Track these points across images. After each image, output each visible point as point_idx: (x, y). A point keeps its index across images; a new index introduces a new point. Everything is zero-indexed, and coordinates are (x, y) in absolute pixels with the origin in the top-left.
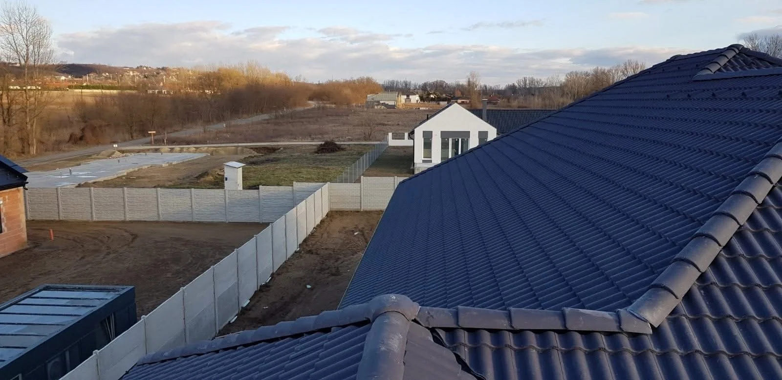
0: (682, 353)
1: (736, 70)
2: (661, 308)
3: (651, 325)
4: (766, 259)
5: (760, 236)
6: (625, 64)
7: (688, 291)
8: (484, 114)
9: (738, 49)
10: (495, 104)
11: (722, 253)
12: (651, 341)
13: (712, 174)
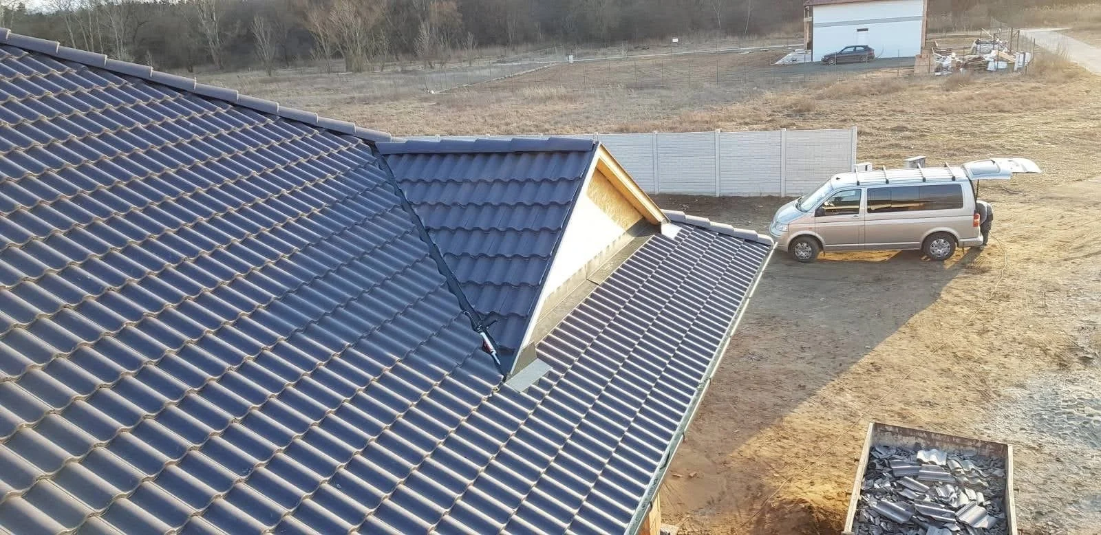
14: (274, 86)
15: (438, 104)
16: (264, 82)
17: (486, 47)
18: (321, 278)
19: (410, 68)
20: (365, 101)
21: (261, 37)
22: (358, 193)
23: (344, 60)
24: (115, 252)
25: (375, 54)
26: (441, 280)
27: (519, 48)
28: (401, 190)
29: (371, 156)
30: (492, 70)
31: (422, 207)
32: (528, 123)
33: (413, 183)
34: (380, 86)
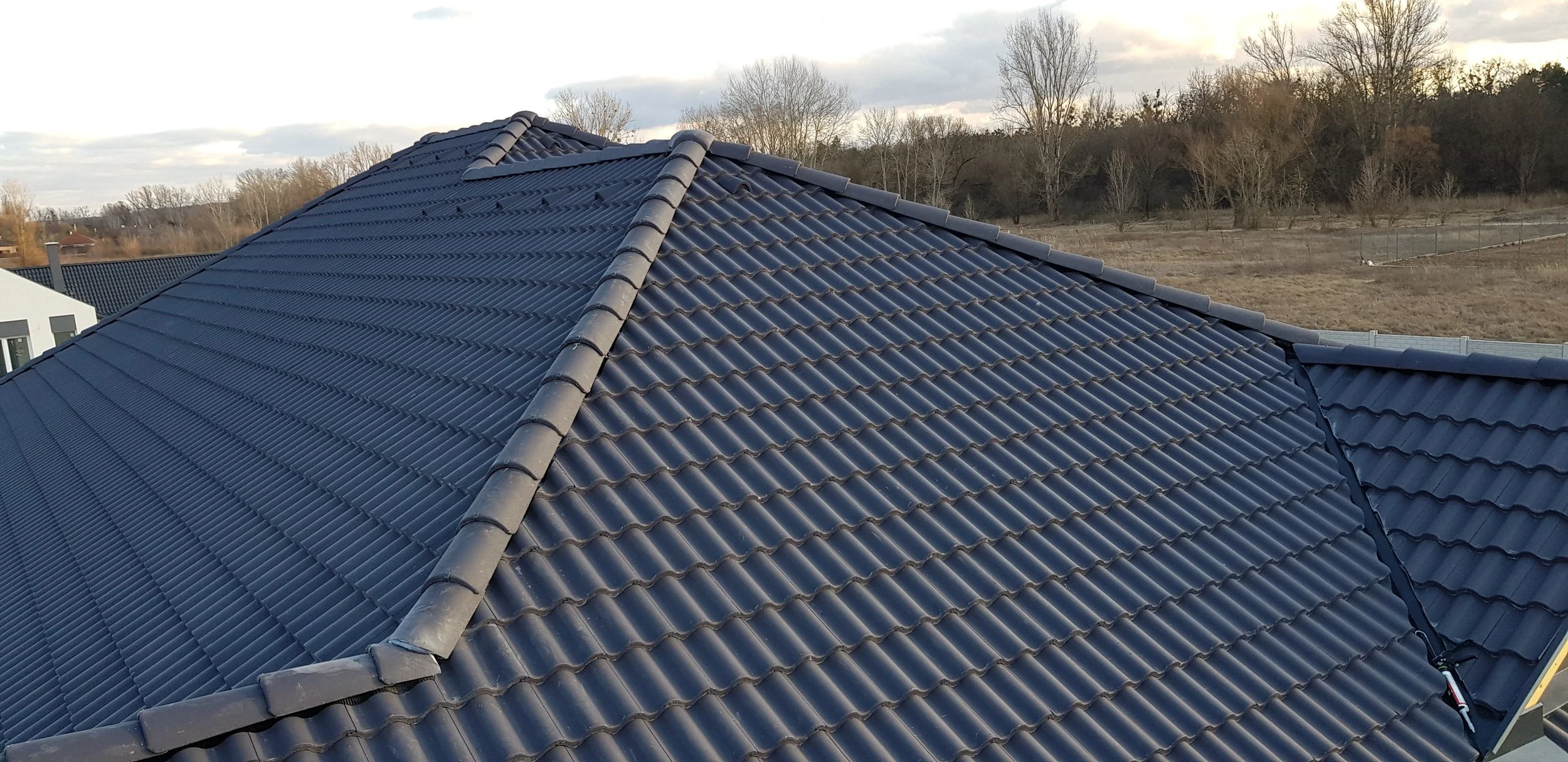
0: (498, 692)
1: (531, 157)
2: (449, 620)
3: (436, 656)
4: (611, 485)
5: (595, 447)
6: (355, 152)
7: (494, 574)
8: (57, 276)
9: (529, 120)
10: (82, 250)
11: (542, 491)
12: (441, 687)
13: (510, 353)
14: (1124, 246)
15: (1378, 282)
16: (1111, 239)
17: (1475, 195)
18: (1189, 537)
19: (1336, 225)
20: (1258, 272)
21: (1118, 180)
22: (1258, 417)
23: (1231, 211)
24: (931, 460)
25: (1282, 203)
26: (1378, 571)
27: (1538, 198)
28: (1326, 420)
29: (1285, 364)
30: (1482, 232)
31: (1359, 451)
32: (1542, 322)
33: (1349, 412)
34: (1285, 251)
